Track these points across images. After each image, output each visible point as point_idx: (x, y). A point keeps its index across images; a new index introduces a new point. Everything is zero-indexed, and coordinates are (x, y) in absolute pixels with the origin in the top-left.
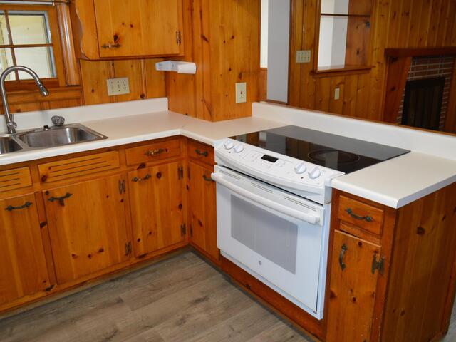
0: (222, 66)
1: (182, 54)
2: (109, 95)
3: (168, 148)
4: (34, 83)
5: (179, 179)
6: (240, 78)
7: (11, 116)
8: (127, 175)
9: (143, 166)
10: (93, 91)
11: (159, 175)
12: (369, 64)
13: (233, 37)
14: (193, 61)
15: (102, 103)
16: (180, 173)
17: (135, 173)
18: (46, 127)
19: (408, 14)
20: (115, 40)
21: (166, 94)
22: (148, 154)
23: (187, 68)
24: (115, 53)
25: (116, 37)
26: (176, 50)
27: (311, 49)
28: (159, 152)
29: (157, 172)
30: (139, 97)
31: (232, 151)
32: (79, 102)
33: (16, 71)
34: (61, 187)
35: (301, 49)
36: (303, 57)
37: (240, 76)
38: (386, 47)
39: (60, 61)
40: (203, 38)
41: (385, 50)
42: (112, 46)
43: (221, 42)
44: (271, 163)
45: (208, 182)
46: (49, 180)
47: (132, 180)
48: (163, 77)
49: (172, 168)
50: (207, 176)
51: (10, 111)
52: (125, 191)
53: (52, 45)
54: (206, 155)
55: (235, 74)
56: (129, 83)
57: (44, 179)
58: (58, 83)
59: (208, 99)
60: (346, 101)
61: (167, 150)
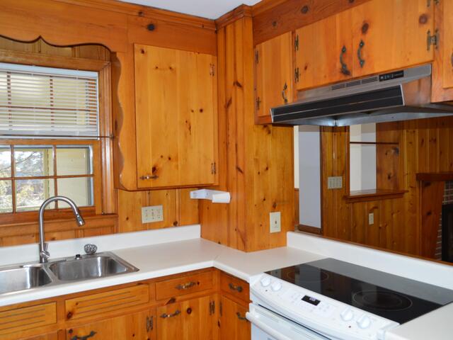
0: (257, 196)
1: (217, 184)
2: (143, 222)
3: (200, 281)
4: (71, 212)
5: (210, 314)
6: (274, 208)
7: (45, 245)
8: (156, 310)
9: (173, 300)
10: (127, 219)
11: (189, 311)
12: (401, 189)
13: (267, 169)
14: (228, 191)
15: (135, 230)
16: (212, 307)
17: (164, 309)
18: (78, 256)
19: (435, 140)
20: (153, 171)
21: (200, 222)
22: (179, 288)
23: (222, 197)
24: (151, 184)
25: (154, 169)
26: (211, 181)
27: (342, 175)
28: (190, 286)
29: (187, 307)
30: (172, 225)
31: (269, 288)
32: (113, 230)
33: (56, 201)
34: (86, 325)
35: (333, 176)
36: (335, 183)
37: (274, 206)
38: (417, 172)
39: (99, 189)
40: (238, 169)
41: (417, 175)
42: (150, 178)
43: (255, 173)
44: (314, 306)
45: (242, 321)
46: (73, 317)
47: (161, 317)
48: (197, 205)
49: (203, 304)
50: (241, 313)
51: (45, 240)
52: (152, 329)
53: (93, 175)
54: (241, 290)
55: (269, 204)
56: (164, 212)
57: (69, 315)
58: (94, 211)
59: (241, 229)
60: (381, 226)
61: (198, 283)
